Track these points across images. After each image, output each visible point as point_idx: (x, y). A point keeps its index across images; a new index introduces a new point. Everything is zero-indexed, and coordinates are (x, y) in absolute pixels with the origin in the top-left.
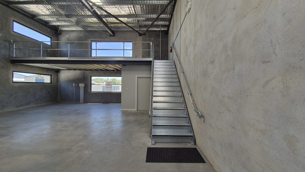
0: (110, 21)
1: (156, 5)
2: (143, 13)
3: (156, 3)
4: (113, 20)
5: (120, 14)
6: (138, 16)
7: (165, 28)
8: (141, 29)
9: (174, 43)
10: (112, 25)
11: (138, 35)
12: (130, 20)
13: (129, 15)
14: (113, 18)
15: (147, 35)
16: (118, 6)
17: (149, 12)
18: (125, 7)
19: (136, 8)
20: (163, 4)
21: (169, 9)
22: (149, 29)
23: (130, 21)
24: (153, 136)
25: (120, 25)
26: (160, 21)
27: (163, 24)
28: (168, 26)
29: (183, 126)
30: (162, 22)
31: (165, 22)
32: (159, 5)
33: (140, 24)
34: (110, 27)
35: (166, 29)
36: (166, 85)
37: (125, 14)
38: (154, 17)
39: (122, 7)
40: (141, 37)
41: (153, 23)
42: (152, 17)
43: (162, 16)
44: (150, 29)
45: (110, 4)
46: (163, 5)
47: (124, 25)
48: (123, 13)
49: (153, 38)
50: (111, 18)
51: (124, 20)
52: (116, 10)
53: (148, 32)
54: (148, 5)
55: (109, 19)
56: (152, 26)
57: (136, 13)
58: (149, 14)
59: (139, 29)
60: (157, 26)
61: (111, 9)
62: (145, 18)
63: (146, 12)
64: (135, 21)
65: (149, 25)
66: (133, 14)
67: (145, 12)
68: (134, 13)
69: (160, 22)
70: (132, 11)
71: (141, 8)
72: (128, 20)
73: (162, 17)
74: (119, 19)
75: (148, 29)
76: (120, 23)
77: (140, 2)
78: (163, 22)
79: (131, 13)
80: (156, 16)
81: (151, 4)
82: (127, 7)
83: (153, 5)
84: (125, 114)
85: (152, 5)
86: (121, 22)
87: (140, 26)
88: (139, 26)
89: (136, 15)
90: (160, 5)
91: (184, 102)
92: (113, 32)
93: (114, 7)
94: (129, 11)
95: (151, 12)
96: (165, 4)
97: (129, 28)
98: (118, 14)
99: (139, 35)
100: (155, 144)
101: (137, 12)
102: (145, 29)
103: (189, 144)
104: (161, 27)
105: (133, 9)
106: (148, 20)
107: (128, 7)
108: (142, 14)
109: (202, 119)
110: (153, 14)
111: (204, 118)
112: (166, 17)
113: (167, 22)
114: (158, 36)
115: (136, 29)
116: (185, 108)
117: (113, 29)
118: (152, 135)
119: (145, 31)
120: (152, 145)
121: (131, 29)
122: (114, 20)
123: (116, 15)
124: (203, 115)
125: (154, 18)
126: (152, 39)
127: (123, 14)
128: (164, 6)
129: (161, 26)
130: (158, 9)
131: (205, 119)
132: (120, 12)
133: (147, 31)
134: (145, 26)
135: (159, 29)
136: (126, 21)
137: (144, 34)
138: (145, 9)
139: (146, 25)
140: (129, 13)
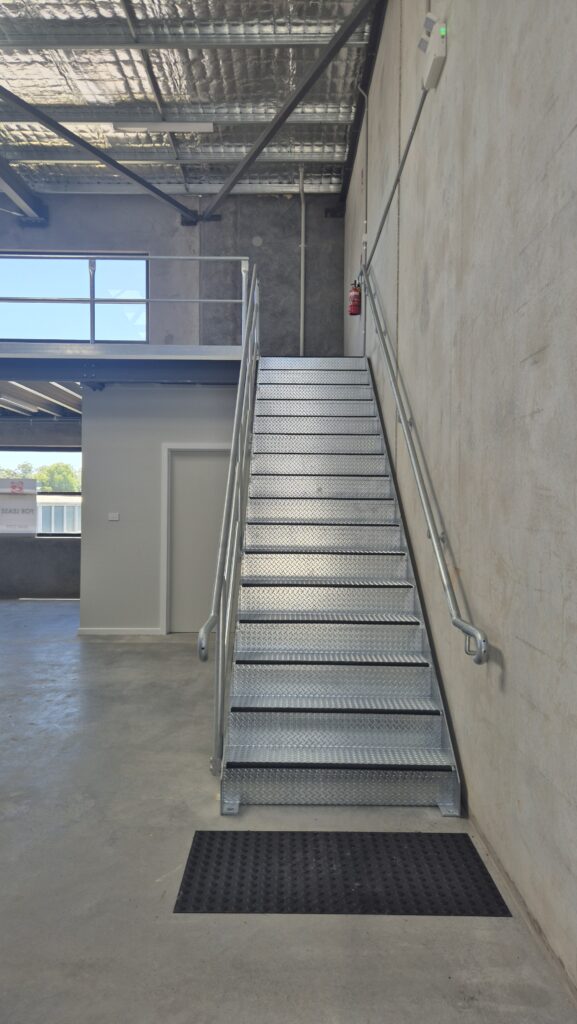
0: (18, 140)
1: (269, 49)
2: (201, 98)
3: (272, 40)
4: (35, 132)
5: (73, 99)
6: (176, 110)
7: (324, 181)
8: (192, 187)
9: (372, 263)
10: (32, 163)
11: (178, 220)
12: (134, 133)
13: (121, 105)
14: (37, 125)
15: (228, 220)
16: (61, 52)
17: (232, 88)
18: (95, 58)
19: (161, 69)
20: (307, 41)
21: (342, 71)
22: (238, 189)
23: (128, 140)
24: (230, 765)
25: (75, 163)
26: (297, 139)
27: (316, 158)
28: (344, 171)
29: (401, 712)
30: (307, 149)
31: (327, 149)
32: (289, 46)
33: (189, 159)
34: (22, 175)
35: (332, 189)
36: (320, 490)
37: (102, 99)
38: (263, 118)
39: (83, 58)
40: (197, 228)
41: (259, 151)
42: (251, 119)
43: (311, 112)
44: (246, 187)
45: (14, 45)
46: (311, 48)
47: (98, 164)
48: (89, 94)
49: (261, 234)
50: (24, 125)
51: (98, 132)
52: (50, 75)
53: (231, 206)
54: (228, 49)
55: (13, 125)
56: (252, 168)
57: (163, 92)
58: (233, 101)
59: (180, 189)
60: (285, 170)
61: (22, 74)
62: (215, 124)
63: (219, 89)
64: (160, 140)
65: (235, 164)
66: (146, 103)
67: (212, 92)
68: (152, 97)
69: (297, 149)
70: (140, 85)
71: (188, 64)
72: (121, 135)
73: (309, 119)
74: (71, 127)
75: (233, 185)
76: (76, 155)
77: (181, 30)
78: (317, 149)
79: (132, 94)
80: (272, 111)
81: (243, 40)
82: (111, 58)
83: (256, 49)
84: (100, 651)
85: (249, 47)
86: (82, 148)
87: (190, 172)
88: (183, 167)
89: (163, 104)
90: (293, 46)
91: (414, 584)
92: (36, 201)
93: (38, 58)
94: (121, 86)
95: (247, 90)
96: (320, 41)
97: (128, 179)
98: (63, 99)
99: (186, 222)
100: (239, 815)
101: (168, 89)
102: (216, 188)
103: (431, 815)
104: (305, 178)
105: (142, 70)
106: (230, 133)
107: (113, 59)
108: (194, 104)
109: (496, 669)
110: (256, 101)
111: (502, 663)
112: (330, 119)
113: (338, 149)
114: (289, 226)
115: (166, 188)
116: (415, 614)
117: (40, 188)
118: (223, 765)
119: (216, 199)
120: (225, 819)
121: (137, 189)
122: (41, 133)
123: (49, 106)
124: (499, 646)
125: (262, 126)
126: (257, 241)
127: (91, 99)
128: (317, 52)
129: (301, 171)
130: (284, 71)
131: (509, 666)
132: (74, 89)
133: (228, 196)
134: (217, 170)
135: (295, 189)
136: (111, 140)
137: (214, 217)
138: (208, 73)
139: (217, 164)
140: (120, 93)
